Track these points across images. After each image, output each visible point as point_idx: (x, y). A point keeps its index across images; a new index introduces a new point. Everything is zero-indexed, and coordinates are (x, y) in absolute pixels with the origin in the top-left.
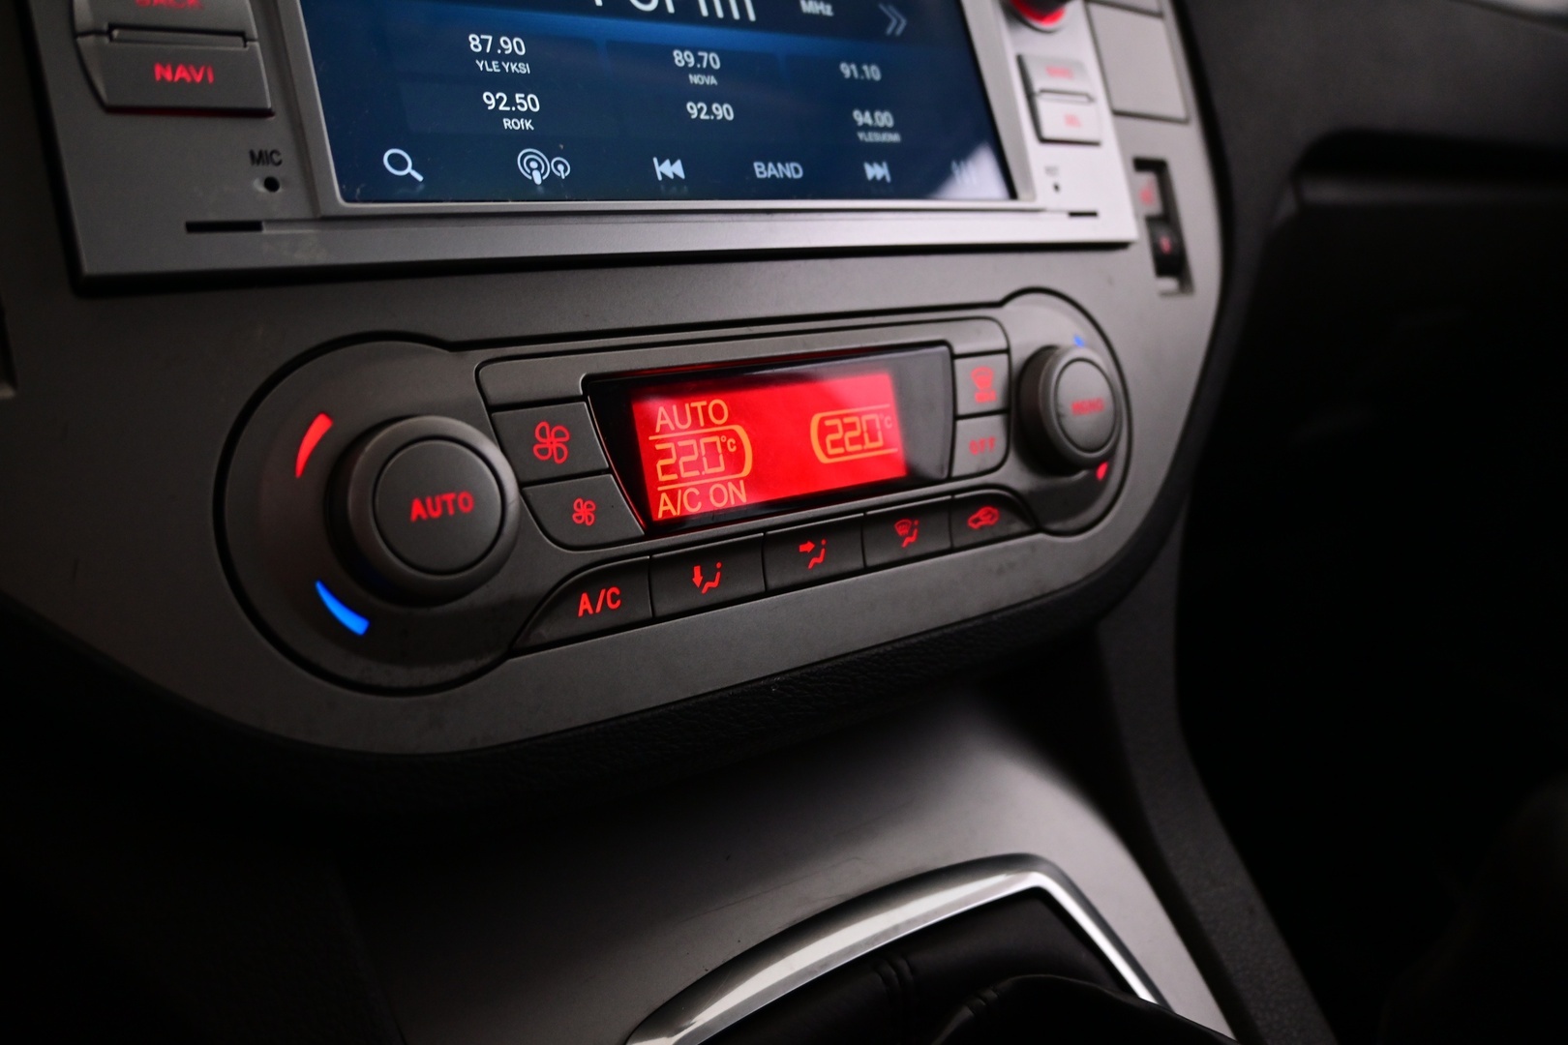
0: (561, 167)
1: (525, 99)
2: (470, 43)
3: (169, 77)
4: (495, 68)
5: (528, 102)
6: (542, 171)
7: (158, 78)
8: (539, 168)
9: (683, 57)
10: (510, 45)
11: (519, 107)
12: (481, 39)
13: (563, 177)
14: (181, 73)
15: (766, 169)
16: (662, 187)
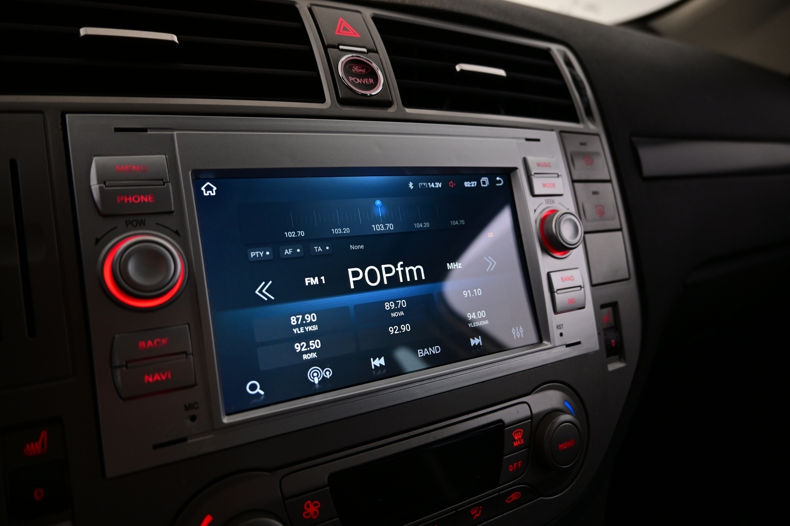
0: (328, 373)
1: (314, 343)
2: (291, 321)
3: (151, 380)
4: (302, 331)
5: (315, 344)
6: (319, 377)
7: (146, 381)
8: (317, 376)
9: (389, 305)
10: (309, 318)
11: (311, 348)
12: (296, 318)
13: (328, 377)
14: (157, 377)
15: (424, 352)
16: (374, 372)
